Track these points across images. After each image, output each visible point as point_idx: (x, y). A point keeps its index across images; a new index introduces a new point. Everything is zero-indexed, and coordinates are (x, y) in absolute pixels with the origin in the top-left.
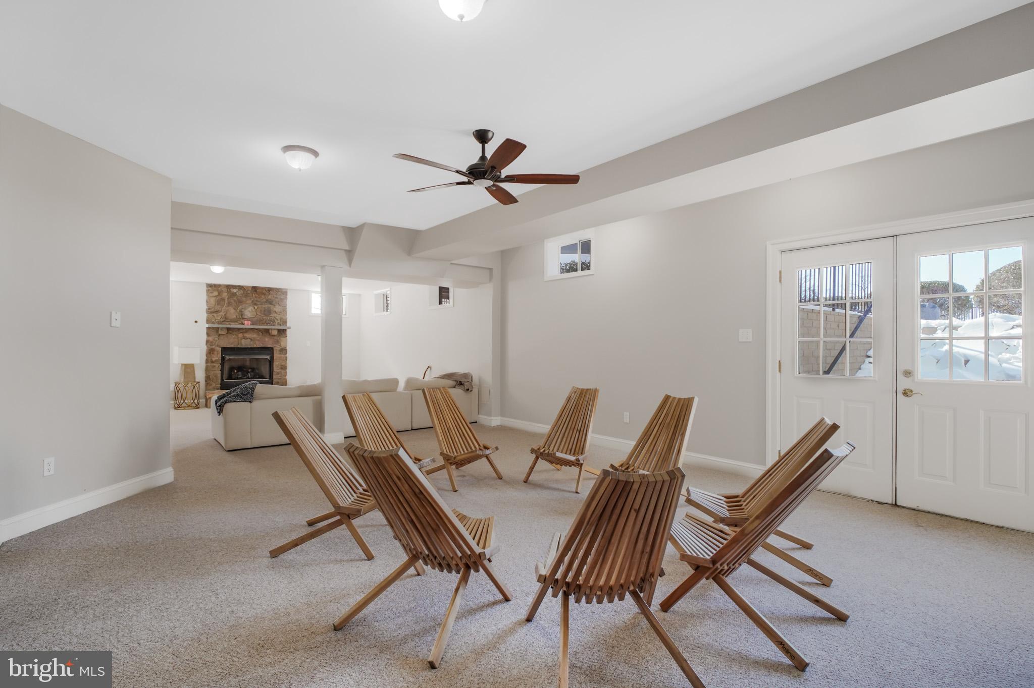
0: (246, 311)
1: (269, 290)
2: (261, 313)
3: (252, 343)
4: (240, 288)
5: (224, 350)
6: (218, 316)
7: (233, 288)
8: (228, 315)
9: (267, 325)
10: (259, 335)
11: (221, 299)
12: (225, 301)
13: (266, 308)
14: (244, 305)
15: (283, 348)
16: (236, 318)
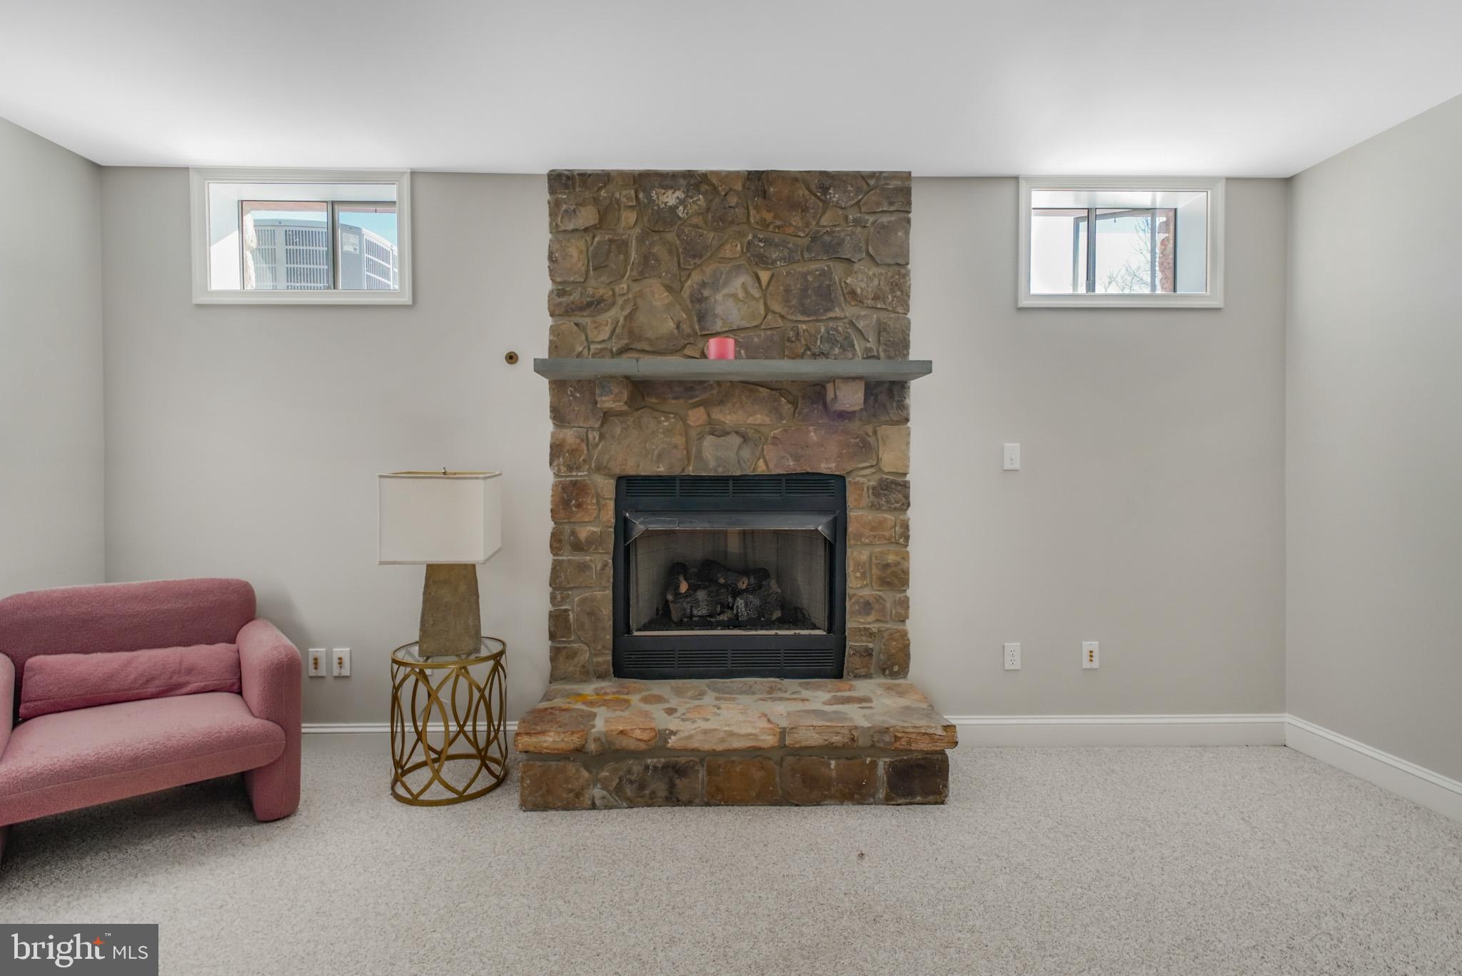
0: (719, 297)
1: (826, 184)
3: (746, 453)
4: (695, 181)
5: (629, 488)
6: (599, 326)
7: (667, 188)
13: (810, 278)
14: (709, 270)
15: (891, 477)
16: (675, 331)
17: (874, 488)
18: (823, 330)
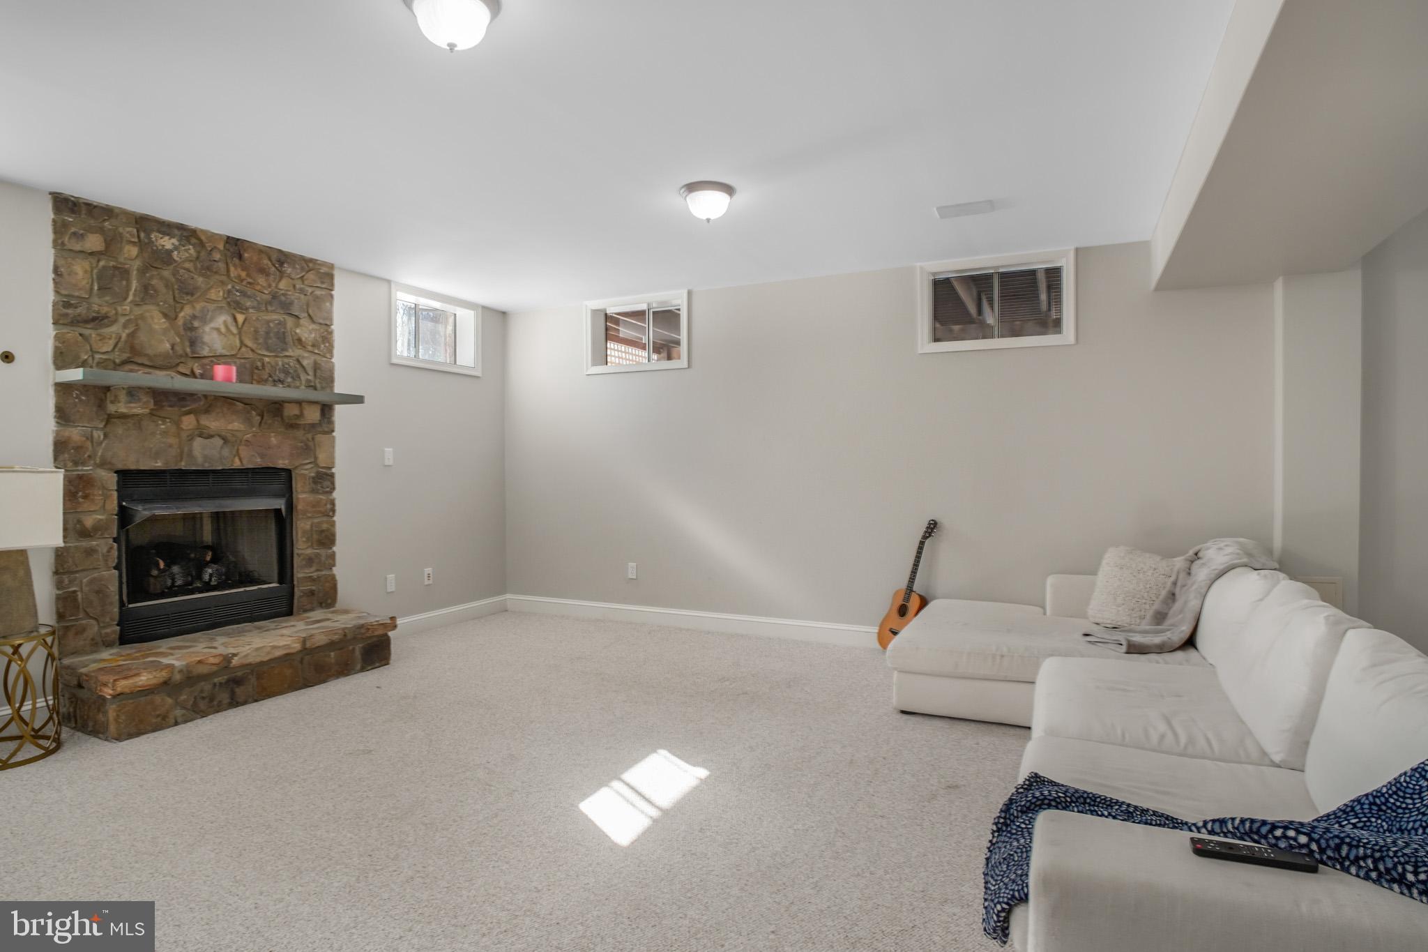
0: (207, 329)
1: (282, 259)
2: (256, 339)
3: (226, 452)
4: (187, 234)
5: (127, 478)
6: (102, 338)
7: (165, 234)
8: (142, 337)
9: (275, 385)
10: (248, 421)
11: (115, 268)
12: (128, 280)
13: (272, 325)
14: (198, 306)
15: (324, 470)
16: (171, 352)
17: (313, 478)
18: (280, 363)
